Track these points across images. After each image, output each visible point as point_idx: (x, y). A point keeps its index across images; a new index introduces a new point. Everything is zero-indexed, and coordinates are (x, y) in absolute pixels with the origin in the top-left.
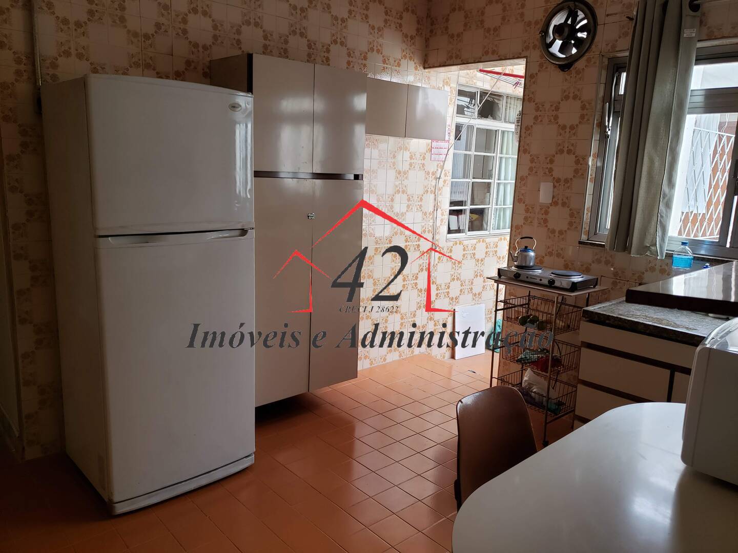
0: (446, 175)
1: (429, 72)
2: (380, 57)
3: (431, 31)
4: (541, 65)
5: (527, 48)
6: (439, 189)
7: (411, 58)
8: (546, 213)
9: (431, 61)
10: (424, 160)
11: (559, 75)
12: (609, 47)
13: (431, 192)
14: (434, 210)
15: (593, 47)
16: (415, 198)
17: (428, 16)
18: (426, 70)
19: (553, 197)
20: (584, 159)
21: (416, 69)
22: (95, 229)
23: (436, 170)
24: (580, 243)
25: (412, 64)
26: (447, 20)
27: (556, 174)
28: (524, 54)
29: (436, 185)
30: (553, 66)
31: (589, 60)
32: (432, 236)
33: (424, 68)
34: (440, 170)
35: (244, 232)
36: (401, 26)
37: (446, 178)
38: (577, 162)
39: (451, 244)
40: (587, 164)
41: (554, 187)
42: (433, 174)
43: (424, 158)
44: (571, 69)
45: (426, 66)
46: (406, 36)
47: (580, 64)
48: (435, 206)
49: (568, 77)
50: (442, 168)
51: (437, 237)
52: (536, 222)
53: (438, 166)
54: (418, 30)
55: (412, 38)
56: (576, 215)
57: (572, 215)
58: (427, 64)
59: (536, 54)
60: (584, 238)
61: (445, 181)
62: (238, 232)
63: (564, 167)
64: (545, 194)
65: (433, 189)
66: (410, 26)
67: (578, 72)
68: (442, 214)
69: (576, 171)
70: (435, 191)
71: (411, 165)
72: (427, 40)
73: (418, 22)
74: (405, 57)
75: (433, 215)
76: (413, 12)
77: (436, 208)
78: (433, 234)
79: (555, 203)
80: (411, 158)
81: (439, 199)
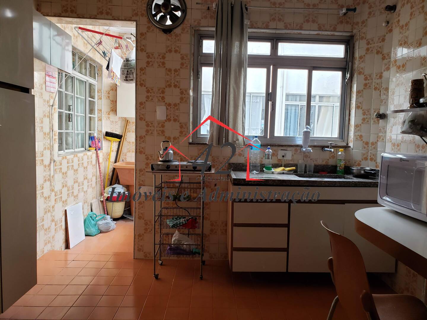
4: (149, 28)
5: (136, 15)
8: (163, 126)
9: (44, 10)
10: (42, 90)
11: (164, 36)
12: (196, 23)
15: (185, 21)
16: (38, 120)
19: (167, 116)
20: (186, 91)
24: (190, 144)
27: (167, 101)
28: (133, 18)
30: (158, 30)
31: (183, 29)
38: (182, 93)
40: (189, 94)
41: (167, 109)
43: (42, 88)
44: (172, 33)
47: (178, 31)
49: (170, 38)
52: (155, 133)
56: (183, 127)
57: (181, 127)
59: (144, 20)
60: (191, 141)
63: (173, 96)
64: (160, 113)
67: (176, 36)
69: (182, 99)
79: (169, 120)
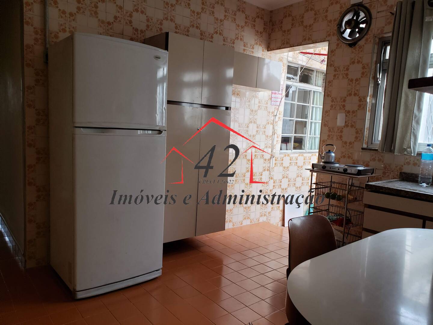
0: (280, 114)
1: (271, 53)
2: (242, 43)
3: (272, 30)
4: (338, 45)
5: (329, 35)
6: (276, 122)
7: (260, 45)
8: (341, 132)
9: (272, 46)
10: (267, 104)
11: (349, 50)
12: (379, 31)
13: (271, 124)
14: (273, 135)
15: (369, 32)
16: (261, 126)
17: (271, 21)
18: (269, 52)
19: (346, 122)
20: (364, 98)
21: (263, 51)
22: (74, 122)
23: (274, 111)
24: (363, 149)
25: (260, 48)
26: (282, 23)
27: (347, 108)
28: (327, 39)
29: (274, 120)
30: (345, 45)
31: (367, 40)
32: (271, 150)
33: (268, 51)
34: (276, 111)
35: (160, 132)
36: (254, 26)
37: (280, 116)
38: (360, 100)
39: (283, 156)
40: (366, 101)
41: (346, 116)
42: (272, 113)
43: (267, 103)
44: (356, 45)
45: (269, 49)
46: (258, 32)
47: (361, 43)
48: (273, 132)
49: (354, 51)
50: (278, 109)
51: (274, 151)
52: (335, 137)
53: (275, 108)
54: (264, 28)
55: (261, 33)
56: (359, 132)
57: (357, 133)
58: (269, 48)
59: (334, 38)
60: (365, 146)
61: (279, 118)
62: (157, 132)
63: (352, 104)
64: (340, 120)
65: (272, 122)
66: (260, 26)
67: (360, 47)
68: (278, 137)
69: (360, 106)
70: (273, 123)
71: (259, 106)
72: (270, 35)
73: (265, 24)
74: (257, 44)
75: (272, 138)
76: (262, 18)
77: (274, 133)
78: (272, 149)
79: (346, 126)
80: (259, 102)
81: (276, 128)
